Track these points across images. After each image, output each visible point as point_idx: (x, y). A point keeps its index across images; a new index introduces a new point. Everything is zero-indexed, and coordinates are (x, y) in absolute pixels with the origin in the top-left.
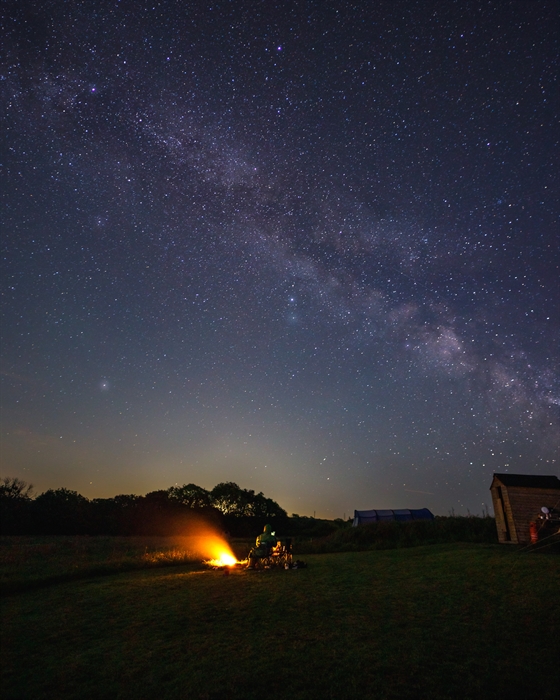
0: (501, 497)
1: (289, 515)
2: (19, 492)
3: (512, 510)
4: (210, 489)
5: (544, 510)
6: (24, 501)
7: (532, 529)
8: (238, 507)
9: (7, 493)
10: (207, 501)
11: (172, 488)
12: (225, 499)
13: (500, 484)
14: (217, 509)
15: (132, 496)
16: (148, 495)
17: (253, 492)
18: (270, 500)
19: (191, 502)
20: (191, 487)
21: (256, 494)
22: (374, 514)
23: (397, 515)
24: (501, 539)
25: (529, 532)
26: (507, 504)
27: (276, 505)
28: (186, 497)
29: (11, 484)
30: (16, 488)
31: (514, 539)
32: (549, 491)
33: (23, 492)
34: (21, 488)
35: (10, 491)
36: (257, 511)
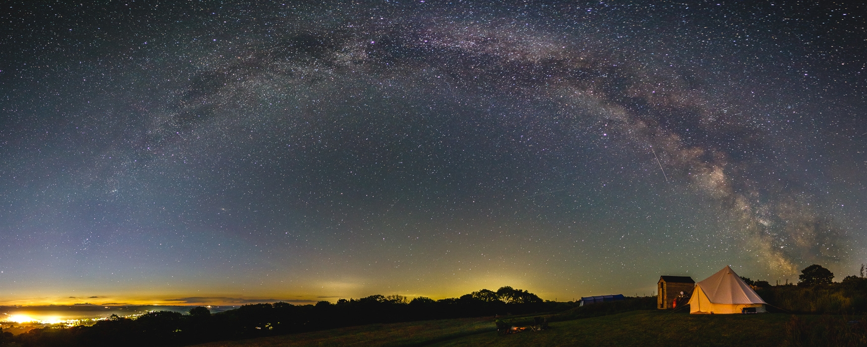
0: (662, 287)
1: (544, 301)
2: (401, 301)
3: (667, 294)
4: (496, 291)
5: (682, 293)
6: (404, 305)
7: (674, 302)
8: (513, 299)
9: (396, 302)
10: (495, 297)
11: (474, 292)
12: (505, 295)
13: (663, 281)
14: (502, 301)
15: (453, 299)
16: (461, 298)
17: (522, 290)
18: (532, 294)
19: (486, 299)
20: (484, 291)
21: (523, 291)
22: (593, 299)
23: (606, 299)
24: (659, 307)
25: (673, 303)
26: (665, 291)
27: (536, 296)
28: (483, 296)
29: (396, 298)
30: (399, 299)
31: (665, 307)
32: (686, 284)
33: (403, 301)
34: (401, 299)
35: (397, 301)
36: (525, 300)
